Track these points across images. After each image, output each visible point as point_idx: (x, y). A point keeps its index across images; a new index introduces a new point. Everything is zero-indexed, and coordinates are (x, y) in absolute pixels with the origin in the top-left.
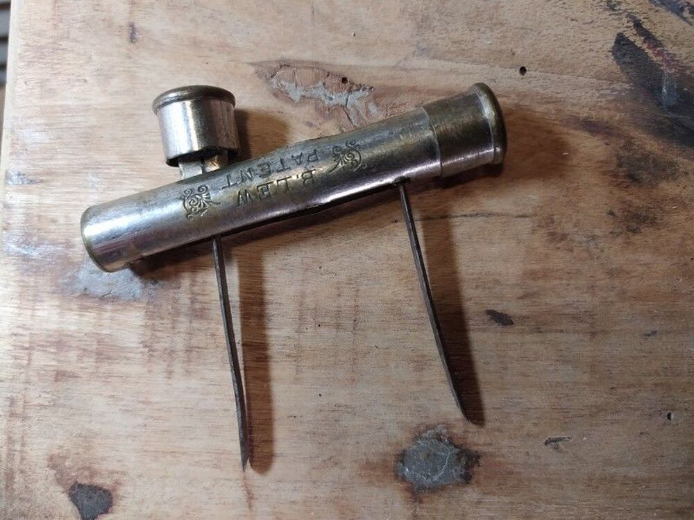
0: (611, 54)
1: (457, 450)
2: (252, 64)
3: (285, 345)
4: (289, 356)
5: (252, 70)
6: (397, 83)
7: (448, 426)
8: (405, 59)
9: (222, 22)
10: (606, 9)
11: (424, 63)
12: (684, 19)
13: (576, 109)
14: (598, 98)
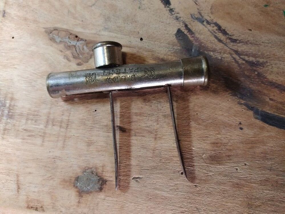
0: (175, 36)
1: (99, 178)
2: (44, 28)
3: (39, 132)
4: (40, 136)
5: (44, 30)
6: (95, 39)
7: (96, 168)
8: (99, 31)
9: (36, 13)
10: (175, 20)
11: (106, 33)
12: (204, 25)
13: (159, 55)
14: (168, 51)
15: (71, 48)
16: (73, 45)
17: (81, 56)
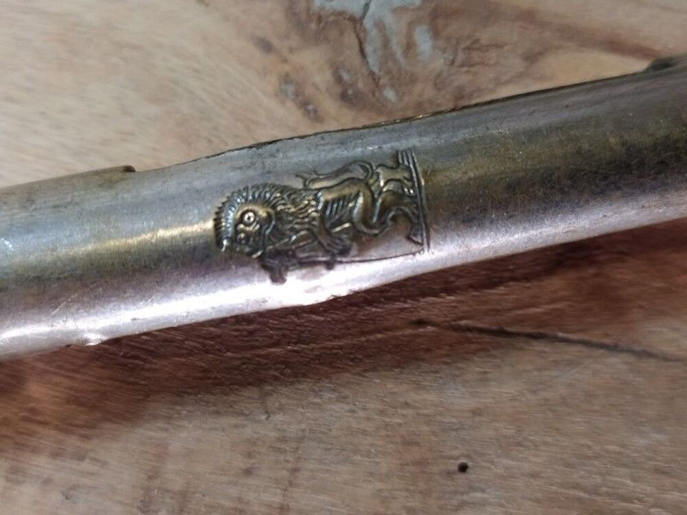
15: (333, 33)
16: (341, 14)
17: (390, 94)
